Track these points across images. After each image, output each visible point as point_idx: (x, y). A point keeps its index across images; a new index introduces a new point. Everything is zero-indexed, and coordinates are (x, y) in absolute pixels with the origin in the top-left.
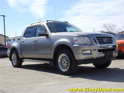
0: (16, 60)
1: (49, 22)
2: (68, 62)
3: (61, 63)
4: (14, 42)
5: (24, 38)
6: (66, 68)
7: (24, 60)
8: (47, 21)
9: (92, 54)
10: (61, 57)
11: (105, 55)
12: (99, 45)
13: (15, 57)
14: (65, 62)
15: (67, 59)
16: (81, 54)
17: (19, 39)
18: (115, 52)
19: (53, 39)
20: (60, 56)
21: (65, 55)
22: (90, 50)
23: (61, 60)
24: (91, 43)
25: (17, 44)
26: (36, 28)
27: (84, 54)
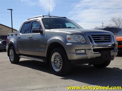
0: (13, 56)
1: (45, 17)
2: (61, 62)
3: (54, 62)
4: (12, 37)
5: (21, 34)
6: (59, 68)
7: (20, 57)
8: (43, 16)
9: (86, 54)
10: (55, 55)
11: (101, 55)
12: (95, 44)
13: (13, 52)
14: (58, 62)
15: (60, 58)
16: (75, 53)
17: (16, 35)
18: (114, 51)
19: (47, 36)
20: (53, 55)
21: (59, 54)
22: (85, 50)
23: (54, 58)
24: (85, 42)
25: (14, 40)
26: (31, 23)
27: (77, 54)
